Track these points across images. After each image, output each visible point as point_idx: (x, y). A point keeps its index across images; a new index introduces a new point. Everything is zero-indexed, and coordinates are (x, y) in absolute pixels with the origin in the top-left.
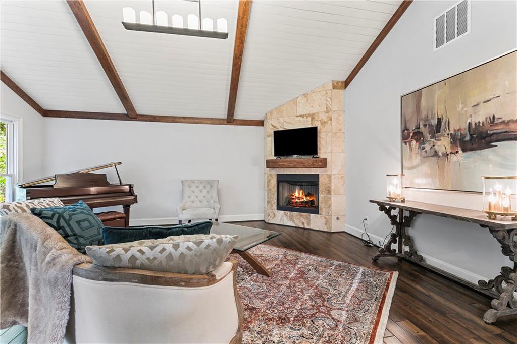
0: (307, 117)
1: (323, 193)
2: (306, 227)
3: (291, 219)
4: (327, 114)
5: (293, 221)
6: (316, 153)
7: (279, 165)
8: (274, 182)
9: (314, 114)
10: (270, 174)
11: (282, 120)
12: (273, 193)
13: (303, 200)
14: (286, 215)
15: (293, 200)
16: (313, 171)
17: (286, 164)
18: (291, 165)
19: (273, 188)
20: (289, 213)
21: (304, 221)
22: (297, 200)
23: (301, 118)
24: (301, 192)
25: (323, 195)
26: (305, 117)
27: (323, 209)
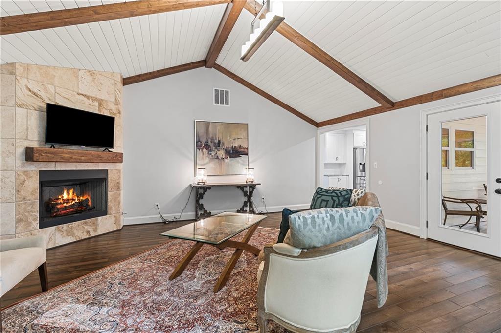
0: (93, 100)
1: (112, 189)
2: (92, 234)
3: (69, 233)
4: (117, 107)
5: (73, 235)
6: (112, 147)
7: (62, 158)
8: (33, 184)
9: (102, 100)
10: (25, 172)
11: (51, 88)
12: (32, 204)
13: (74, 202)
14: (59, 230)
15: (59, 206)
16: (101, 167)
17: (74, 156)
18: (83, 158)
19: (32, 194)
20: (65, 226)
21: (89, 230)
22: (65, 204)
23: (85, 99)
24: (71, 192)
25: (113, 192)
26: (90, 100)
27: (113, 208)
